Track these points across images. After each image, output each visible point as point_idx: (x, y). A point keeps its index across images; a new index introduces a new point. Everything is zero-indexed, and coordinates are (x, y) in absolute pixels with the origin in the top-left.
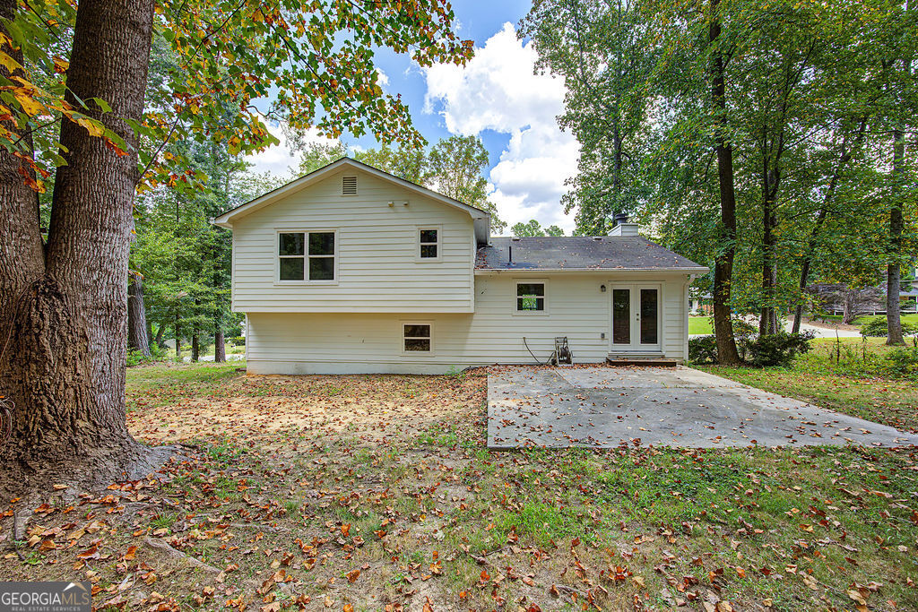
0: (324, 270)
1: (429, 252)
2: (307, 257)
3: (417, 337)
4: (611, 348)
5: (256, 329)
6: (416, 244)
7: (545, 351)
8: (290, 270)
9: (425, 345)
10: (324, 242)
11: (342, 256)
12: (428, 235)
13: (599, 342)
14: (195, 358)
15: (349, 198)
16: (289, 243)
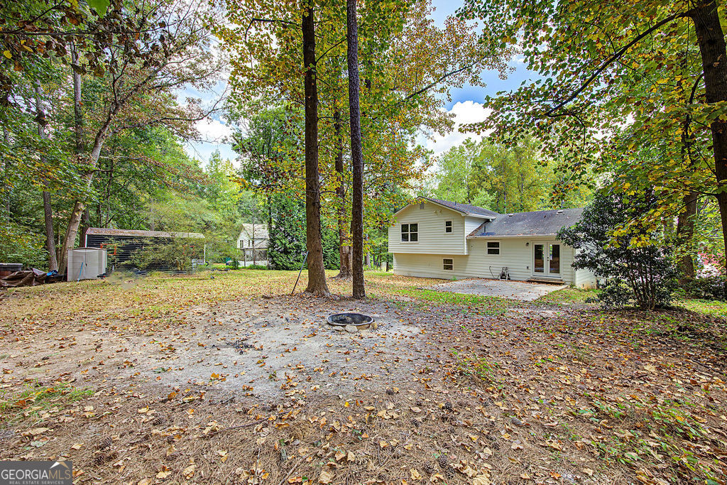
0: (414, 238)
1: (449, 230)
2: (409, 233)
3: (448, 264)
4: (531, 273)
5: (396, 258)
6: (444, 227)
7: (497, 273)
8: (405, 238)
9: (450, 268)
10: (414, 227)
11: (420, 233)
12: (449, 223)
13: (527, 271)
14: (387, 270)
15: (422, 210)
16: (404, 228)
